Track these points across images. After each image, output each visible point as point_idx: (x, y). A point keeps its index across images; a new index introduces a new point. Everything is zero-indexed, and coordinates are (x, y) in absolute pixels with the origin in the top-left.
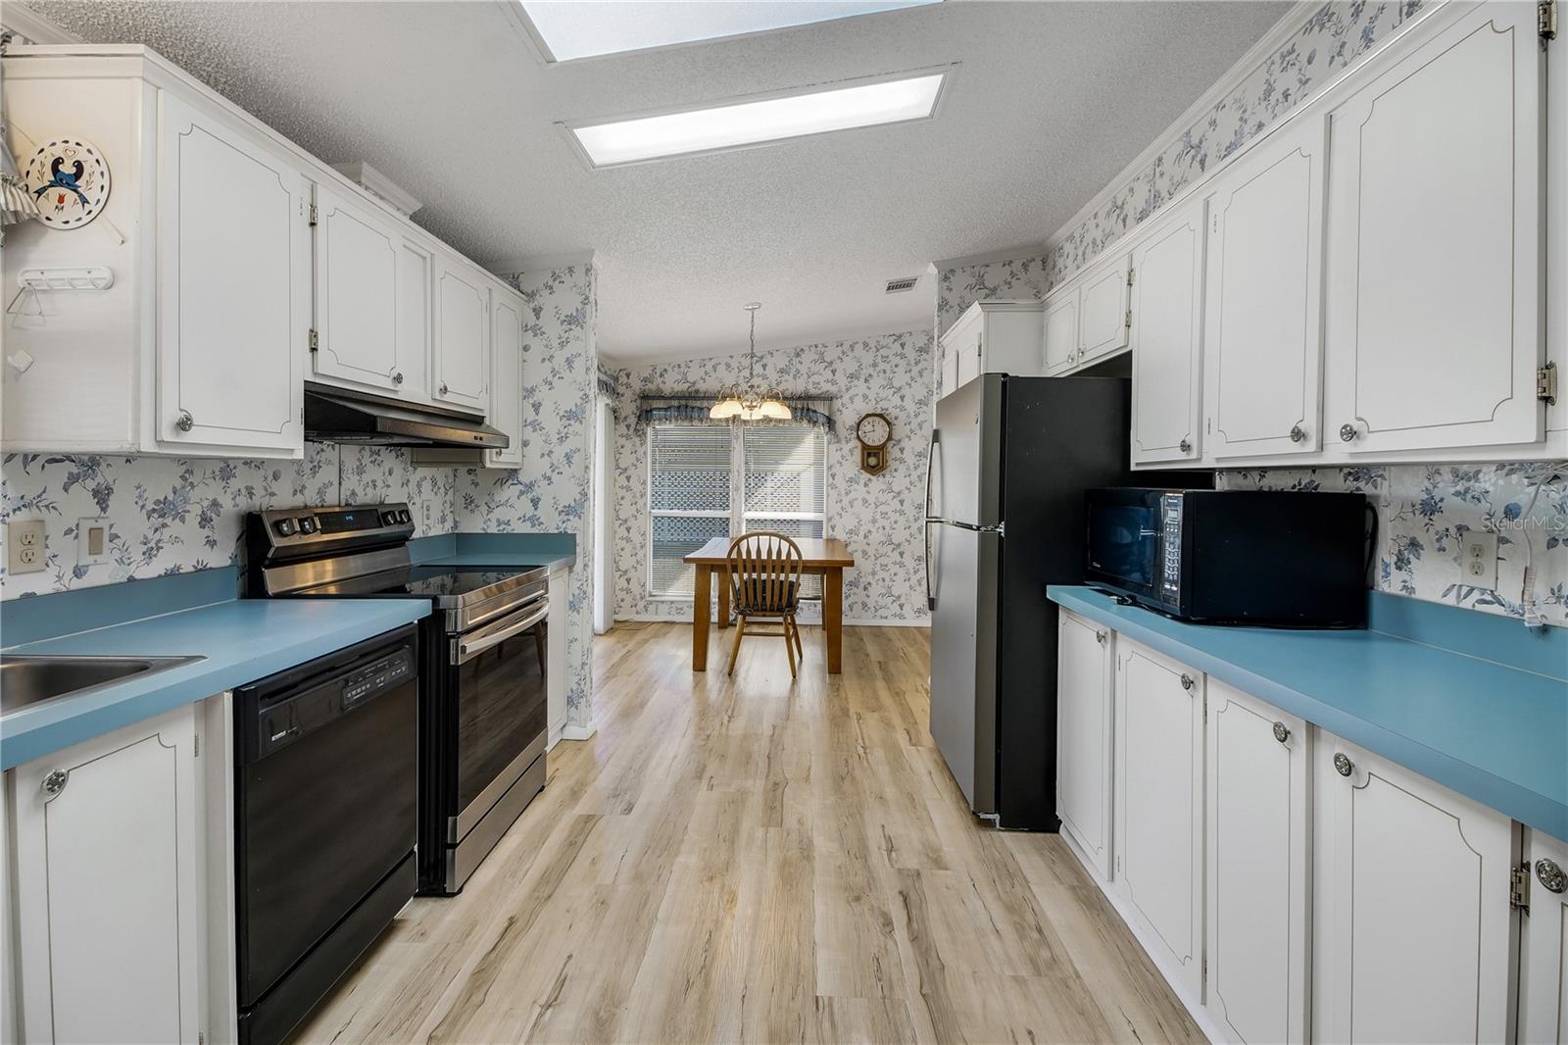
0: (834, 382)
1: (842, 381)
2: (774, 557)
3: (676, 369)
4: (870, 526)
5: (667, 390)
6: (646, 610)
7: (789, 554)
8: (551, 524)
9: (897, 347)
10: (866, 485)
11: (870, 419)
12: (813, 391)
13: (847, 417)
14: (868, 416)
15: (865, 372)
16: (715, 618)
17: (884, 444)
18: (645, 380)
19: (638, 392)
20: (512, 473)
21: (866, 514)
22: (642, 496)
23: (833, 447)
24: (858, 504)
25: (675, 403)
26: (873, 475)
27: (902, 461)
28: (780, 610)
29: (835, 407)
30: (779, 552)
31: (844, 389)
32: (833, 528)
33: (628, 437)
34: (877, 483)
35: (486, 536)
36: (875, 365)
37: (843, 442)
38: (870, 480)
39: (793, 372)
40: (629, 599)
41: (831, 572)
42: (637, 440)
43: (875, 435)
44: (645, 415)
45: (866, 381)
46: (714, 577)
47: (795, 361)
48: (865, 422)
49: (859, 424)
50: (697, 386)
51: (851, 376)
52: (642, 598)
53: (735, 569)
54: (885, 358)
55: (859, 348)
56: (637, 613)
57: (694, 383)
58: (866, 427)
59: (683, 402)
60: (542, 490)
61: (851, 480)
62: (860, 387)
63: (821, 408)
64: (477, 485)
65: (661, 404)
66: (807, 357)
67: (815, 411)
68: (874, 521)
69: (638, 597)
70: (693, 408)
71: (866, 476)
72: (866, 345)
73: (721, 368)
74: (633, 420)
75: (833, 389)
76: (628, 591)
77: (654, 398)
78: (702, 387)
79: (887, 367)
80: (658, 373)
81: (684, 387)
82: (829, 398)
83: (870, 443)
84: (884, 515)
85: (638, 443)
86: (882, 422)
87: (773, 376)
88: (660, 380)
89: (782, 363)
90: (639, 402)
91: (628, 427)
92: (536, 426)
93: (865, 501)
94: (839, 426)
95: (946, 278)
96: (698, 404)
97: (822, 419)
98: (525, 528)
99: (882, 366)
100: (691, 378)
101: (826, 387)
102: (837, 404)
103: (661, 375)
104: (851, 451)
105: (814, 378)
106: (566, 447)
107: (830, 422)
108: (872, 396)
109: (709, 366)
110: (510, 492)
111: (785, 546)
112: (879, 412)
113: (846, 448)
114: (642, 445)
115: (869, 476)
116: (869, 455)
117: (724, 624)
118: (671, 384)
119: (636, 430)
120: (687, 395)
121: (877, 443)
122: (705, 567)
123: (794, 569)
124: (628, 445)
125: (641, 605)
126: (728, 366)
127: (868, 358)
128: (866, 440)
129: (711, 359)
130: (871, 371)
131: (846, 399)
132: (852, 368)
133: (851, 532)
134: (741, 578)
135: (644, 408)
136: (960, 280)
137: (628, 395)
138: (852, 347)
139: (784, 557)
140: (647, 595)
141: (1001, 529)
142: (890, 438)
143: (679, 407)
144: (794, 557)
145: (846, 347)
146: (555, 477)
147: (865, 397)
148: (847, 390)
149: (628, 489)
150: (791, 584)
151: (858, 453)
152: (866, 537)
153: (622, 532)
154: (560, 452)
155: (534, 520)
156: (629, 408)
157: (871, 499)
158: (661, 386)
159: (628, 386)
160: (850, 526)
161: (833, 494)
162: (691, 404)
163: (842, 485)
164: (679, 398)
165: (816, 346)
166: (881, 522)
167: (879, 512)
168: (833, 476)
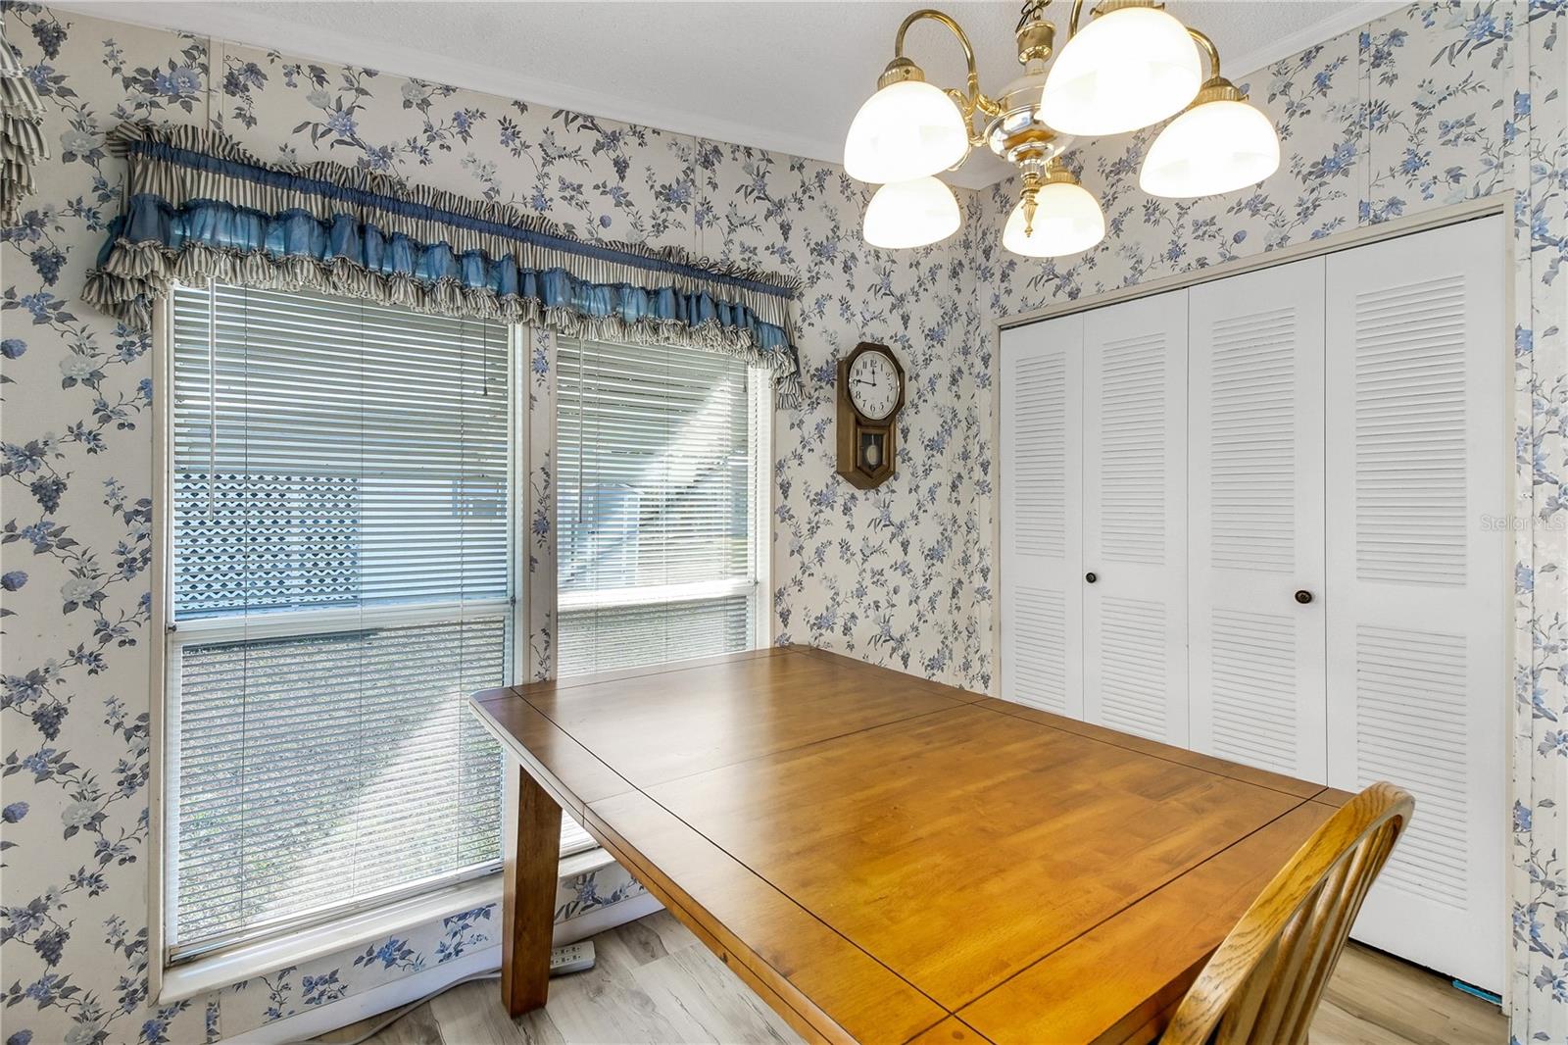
0: (786, 257)
1: (803, 260)
3: (304, 81)
4: (851, 606)
5: (264, 143)
10: (846, 510)
11: (867, 357)
12: (742, 266)
13: (812, 347)
14: (861, 348)
15: (844, 247)
17: (891, 418)
18: (150, 82)
19: (105, 119)
21: (847, 576)
23: (785, 417)
24: (833, 553)
25: (310, 204)
26: (861, 487)
27: (906, 457)
31: (806, 277)
32: (784, 617)
33: (44, 311)
34: (867, 504)
37: (806, 406)
38: (853, 497)
39: (695, 201)
42: (104, 332)
43: (874, 396)
45: (846, 268)
47: (701, 174)
48: (859, 362)
49: (849, 363)
50: (399, 168)
51: (819, 250)
55: (833, 185)
57: (385, 154)
58: (861, 371)
61: (819, 500)
62: (834, 279)
63: (765, 311)
65: (241, 192)
66: (730, 173)
67: (757, 321)
68: (861, 593)
70: (388, 240)
71: (845, 489)
73: (485, 132)
75: (786, 272)
76: (50, 992)
77: (199, 163)
78: (408, 171)
81: (344, 155)
82: (786, 291)
83: (867, 412)
84: (878, 576)
85: (106, 342)
86: (888, 367)
87: (646, 204)
88: (225, 104)
90: (108, 162)
91: (47, 263)
93: (844, 546)
100: (370, 135)
101: (769, 262)
103: (232, 85)
104: (819, 429)
105: (744, 235)
113: (812, 419)
114: (127, 350)
115: (852, 489)
116: (866, 440)
119: (101, 278)
120: (358, 186)
121: (877, 414)
126: (509, 131)
128: (859, 404)
129: (446, 90)
130: (854, 246)
132: (819, 228)
133: (819, 623)
135: (151, 189)
138: (819, 180)
142: (900, 402)
143: (326, 227)
145: (809, 175)
147: (845, 304)
148: (812, 281)
149: (48, 539)
152: (846, 630)
157: (855, 541)
158: (234, 129)
159: (48, 84)
160: (818, 610)
161: (785, 530)
162: (384, 220)
163: (802, 509)
164: (329, 191)
165: (748, 151)
166: (875, 593)
167: (868, 571)
168: (785, 488)
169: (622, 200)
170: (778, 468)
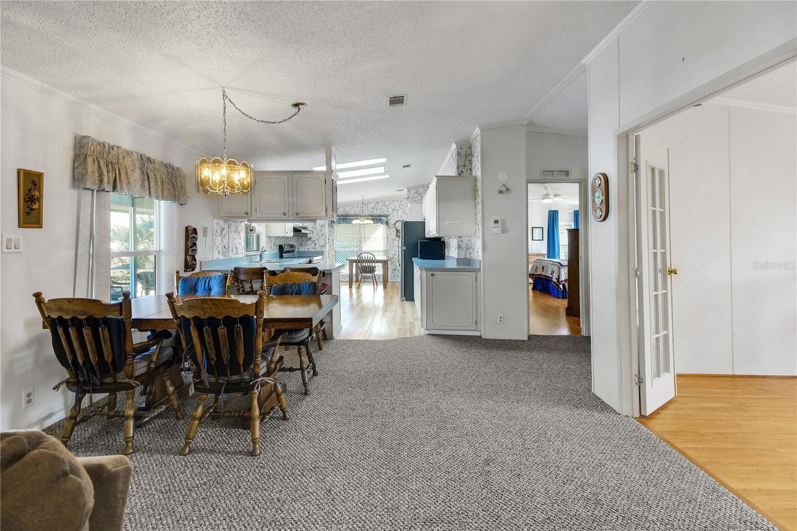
0: (388, 211)
1: (390, 211)
2: (369, 259)
3: (342, 208)
7: (372, 258)
8: (319, 249)
9: (406, 201)
11: (399, 222)
12: (382, 214)
13: (392, 222)
15: (397, 209)
16: (354, 280)
20: (310, 238)
23: (388, 230)
24: (396, 246)
25: (342, 218)
28: (371, 272)
30: (370, 258)
32: (388, 253)
35: (304, 252)
36: (400, 206)
37: (391, 228)
39: (376, 208)
41: (385, 263)
45: (397, 211)
46: (354, 264)
47: (377, 205)
48: (397, 223)
49: (395, 223)
51: (393, 210)
53: (359, 262)
54: (403, 205)
55: (395, 201)
57: (347, 212)
59: (344, 217)
60: (316, 242)
61: (393, 239)
62: (395, 213)
63: (384, 219)
64: (302, 241)
65: (338, 218)
66: (380, 204)
67: (382, 220)
71: (397, 238)
72: (397, 201)
73: (355, 207)
75: (388, 213)
78: (350, 213)
79: (403, 207)
81: (345, 213)
82: (386, 216)
83: (399, 229)
87: (370, 209)
89: (373, 205)
92: (315, 228)
94: (389, 224)
95: (409, 191)
96: (348, 218)
97: (384, 222)
98: (313, 250)
100: (346, 210)
101: (386, 213)
102: (389, 218)
105: (382, 210)
106: (322, 233)
107: (387, 223)
108: (399, 215)
109: (352, 206)
110: (310, 242)
111: (371, 256)
112: (401, 219)
113: (392, 230)
114: (332, 230)
116: (398, 232)
117: (357, 281)
119: (331, 225)
120: (346, 215)
122: (352, 262)
123: (374, 262)
126: (357, 206)
127: (398, 204)
128: (397, 228)
130: (399, 208)
131: (391, 216)
132: (393, 207)
133: (394, 255)
134: (361, 264)
136: (412, 191)
138: (393, 201)
139: (371, 259)
141: (405, 248)
143: (344, 219)
144: (374, 259)
145: (391, 201)
146: (319, 239)
147: (397, 216)
148: (392, 214)
150: (373, 267)
151: (395, 231)
154: (320, 234)
155: (315, 248)
161: (388, 243)
162: (347, 218)
163: (391, 241)
165: (383, 201)
168: (388, 238)
169: (368, 210)
170: (387, 236)
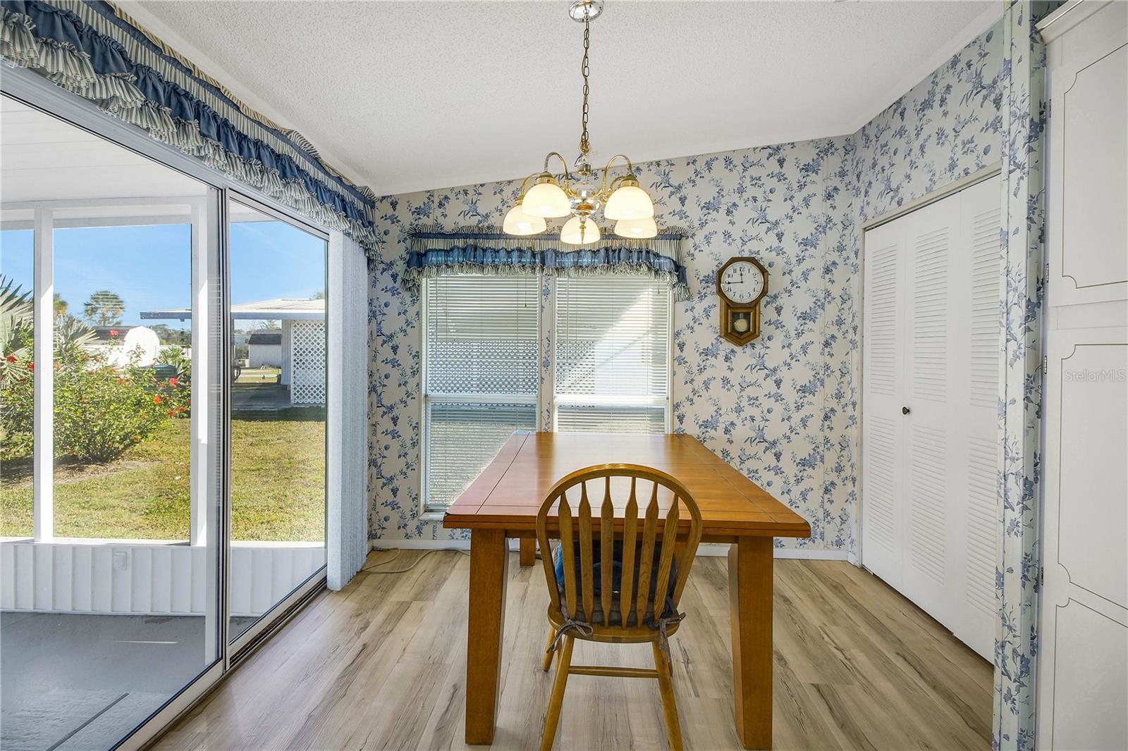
0: (683, 215)
1: (694, 212)
3: (461, 196)
4: (733, 417)
5: (448, 226)
6: (420, 533)
9: (773, 165)
10: (727, 359)
11: (737, 265)
13: (701, 264)
14: (733, 260)
15: (725, 202)
17: (757, 302)
18: (418, 211)
19: (407, 227)
21: (728, 400)
22: (414, 373)
23: (681, 306)
24: (716, 385)
25: (460, 243)
26: (741, 345)
27: (779, 325)
29: (684, 251)
31: (696, 224)
32: (681, 418)
33: (394, 292)
34: (744, 357)
36: (741, 190)
37: (696, 299)
38: (733, 351)
40: (394, 517)
42: (407, 296)
43: (744, 287)
44: (418, 260)
45: (729, 212)
48: (729, 270)
49: (720, 272)
50: (491, 221)
51: (708, 207)
52: (413, 516)
54: (756, 181)
55: (719, 166)
56: (407, 536)
57: (487, 216)
58: (731, 276)
59: (471, 242)
61: (706, 352)
62: (719, 221)
63: (666, 251)
65: (440, 244)
66: (645, 179)
67: (657, 255)
68: (739, 410)
69: (408, 514)
70: (484, 250)
71: (727, 346)
72: (728, 161)
74: (400, 267)
75: (683, 224)
76: (394, 506)
77: (429, 236)
79: (758, 192)
80: (436, 202)
81: (473, 221)
82: (677, 236)
83: (737, 299)
84: (754, 401)
85: (408, 300)
86: (755, 270)
88: (438, 212)
90: (408, 242)
91: (394, 277)
93: (726, 381)
94: (690, 275)
96: (491, 245)
97: (667, 265)
99: (751, 191)
100: (482, 210)
102: (688, 245)
103: (441, 205)
104: (707, 313)
107: (679, 270)
108: (736, 233)
112: (746, 254)
113: (700, 307)
114: (413, 302)
115: (731, 346)
116: (735, 317)
118: (453, 219)
119: (404, 281)
120: (476, 231)
121: (746, 300)
124: (395, 302)
125: (412, 525)
127: (731, 180)
128: (730, 295)
129: (510, 182)
130: (735, 198)
131: (700, 237)
132: (708, 194)
133: (705, 424)
135: (416, 248)
137: (395, 230)
138: (709, 165)
140: (422, 510)
142: (764, 292)
143: (464, 250)
145: (701, 165)
147: (727, 235)
148: (702, 225)
149: (395, 364)
151: (718, 313)
152: (727, 431)
153: (386, 424)
156: (395, 251)
157: (734, 378)
158: (441, 220)
159: (394, 220)
160: (705, 416)
161: (681, 370)
162: (483, 243)
163: (693, 358)
164: (466, 236)
165: (658, 164)
166: (749, 411)
167: (745, 397)
168: (681, 346)
170: (677, 334)
